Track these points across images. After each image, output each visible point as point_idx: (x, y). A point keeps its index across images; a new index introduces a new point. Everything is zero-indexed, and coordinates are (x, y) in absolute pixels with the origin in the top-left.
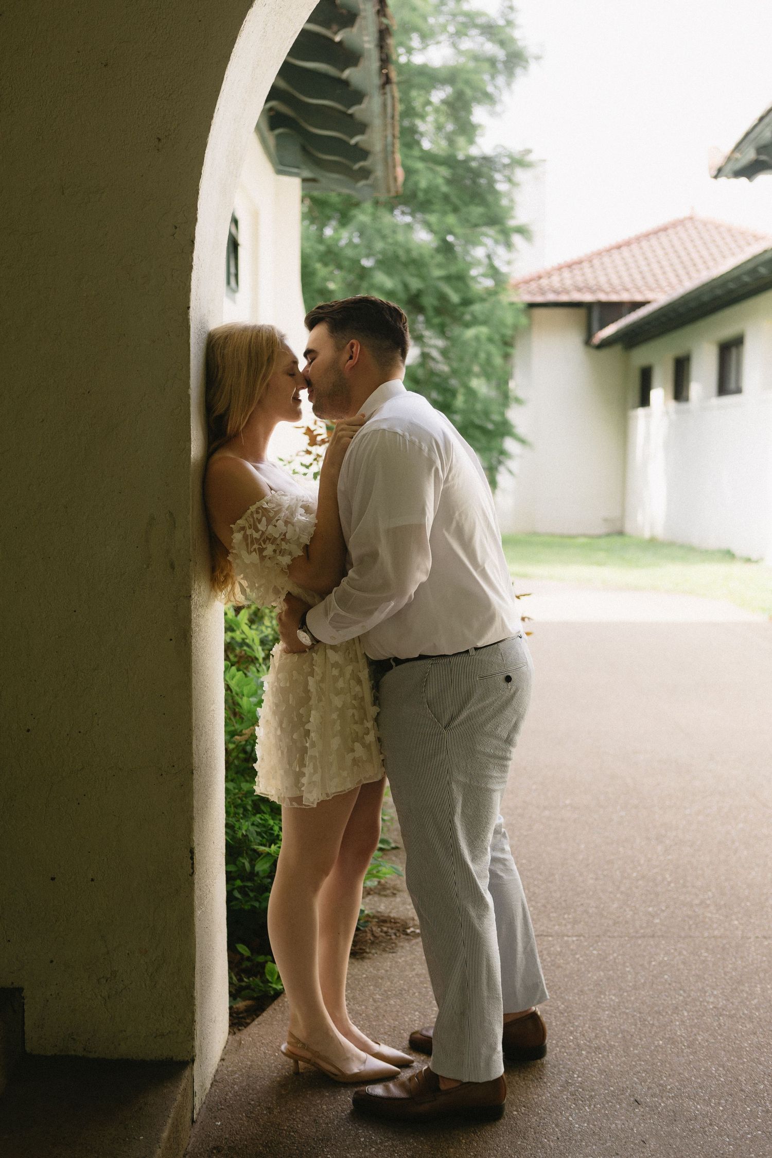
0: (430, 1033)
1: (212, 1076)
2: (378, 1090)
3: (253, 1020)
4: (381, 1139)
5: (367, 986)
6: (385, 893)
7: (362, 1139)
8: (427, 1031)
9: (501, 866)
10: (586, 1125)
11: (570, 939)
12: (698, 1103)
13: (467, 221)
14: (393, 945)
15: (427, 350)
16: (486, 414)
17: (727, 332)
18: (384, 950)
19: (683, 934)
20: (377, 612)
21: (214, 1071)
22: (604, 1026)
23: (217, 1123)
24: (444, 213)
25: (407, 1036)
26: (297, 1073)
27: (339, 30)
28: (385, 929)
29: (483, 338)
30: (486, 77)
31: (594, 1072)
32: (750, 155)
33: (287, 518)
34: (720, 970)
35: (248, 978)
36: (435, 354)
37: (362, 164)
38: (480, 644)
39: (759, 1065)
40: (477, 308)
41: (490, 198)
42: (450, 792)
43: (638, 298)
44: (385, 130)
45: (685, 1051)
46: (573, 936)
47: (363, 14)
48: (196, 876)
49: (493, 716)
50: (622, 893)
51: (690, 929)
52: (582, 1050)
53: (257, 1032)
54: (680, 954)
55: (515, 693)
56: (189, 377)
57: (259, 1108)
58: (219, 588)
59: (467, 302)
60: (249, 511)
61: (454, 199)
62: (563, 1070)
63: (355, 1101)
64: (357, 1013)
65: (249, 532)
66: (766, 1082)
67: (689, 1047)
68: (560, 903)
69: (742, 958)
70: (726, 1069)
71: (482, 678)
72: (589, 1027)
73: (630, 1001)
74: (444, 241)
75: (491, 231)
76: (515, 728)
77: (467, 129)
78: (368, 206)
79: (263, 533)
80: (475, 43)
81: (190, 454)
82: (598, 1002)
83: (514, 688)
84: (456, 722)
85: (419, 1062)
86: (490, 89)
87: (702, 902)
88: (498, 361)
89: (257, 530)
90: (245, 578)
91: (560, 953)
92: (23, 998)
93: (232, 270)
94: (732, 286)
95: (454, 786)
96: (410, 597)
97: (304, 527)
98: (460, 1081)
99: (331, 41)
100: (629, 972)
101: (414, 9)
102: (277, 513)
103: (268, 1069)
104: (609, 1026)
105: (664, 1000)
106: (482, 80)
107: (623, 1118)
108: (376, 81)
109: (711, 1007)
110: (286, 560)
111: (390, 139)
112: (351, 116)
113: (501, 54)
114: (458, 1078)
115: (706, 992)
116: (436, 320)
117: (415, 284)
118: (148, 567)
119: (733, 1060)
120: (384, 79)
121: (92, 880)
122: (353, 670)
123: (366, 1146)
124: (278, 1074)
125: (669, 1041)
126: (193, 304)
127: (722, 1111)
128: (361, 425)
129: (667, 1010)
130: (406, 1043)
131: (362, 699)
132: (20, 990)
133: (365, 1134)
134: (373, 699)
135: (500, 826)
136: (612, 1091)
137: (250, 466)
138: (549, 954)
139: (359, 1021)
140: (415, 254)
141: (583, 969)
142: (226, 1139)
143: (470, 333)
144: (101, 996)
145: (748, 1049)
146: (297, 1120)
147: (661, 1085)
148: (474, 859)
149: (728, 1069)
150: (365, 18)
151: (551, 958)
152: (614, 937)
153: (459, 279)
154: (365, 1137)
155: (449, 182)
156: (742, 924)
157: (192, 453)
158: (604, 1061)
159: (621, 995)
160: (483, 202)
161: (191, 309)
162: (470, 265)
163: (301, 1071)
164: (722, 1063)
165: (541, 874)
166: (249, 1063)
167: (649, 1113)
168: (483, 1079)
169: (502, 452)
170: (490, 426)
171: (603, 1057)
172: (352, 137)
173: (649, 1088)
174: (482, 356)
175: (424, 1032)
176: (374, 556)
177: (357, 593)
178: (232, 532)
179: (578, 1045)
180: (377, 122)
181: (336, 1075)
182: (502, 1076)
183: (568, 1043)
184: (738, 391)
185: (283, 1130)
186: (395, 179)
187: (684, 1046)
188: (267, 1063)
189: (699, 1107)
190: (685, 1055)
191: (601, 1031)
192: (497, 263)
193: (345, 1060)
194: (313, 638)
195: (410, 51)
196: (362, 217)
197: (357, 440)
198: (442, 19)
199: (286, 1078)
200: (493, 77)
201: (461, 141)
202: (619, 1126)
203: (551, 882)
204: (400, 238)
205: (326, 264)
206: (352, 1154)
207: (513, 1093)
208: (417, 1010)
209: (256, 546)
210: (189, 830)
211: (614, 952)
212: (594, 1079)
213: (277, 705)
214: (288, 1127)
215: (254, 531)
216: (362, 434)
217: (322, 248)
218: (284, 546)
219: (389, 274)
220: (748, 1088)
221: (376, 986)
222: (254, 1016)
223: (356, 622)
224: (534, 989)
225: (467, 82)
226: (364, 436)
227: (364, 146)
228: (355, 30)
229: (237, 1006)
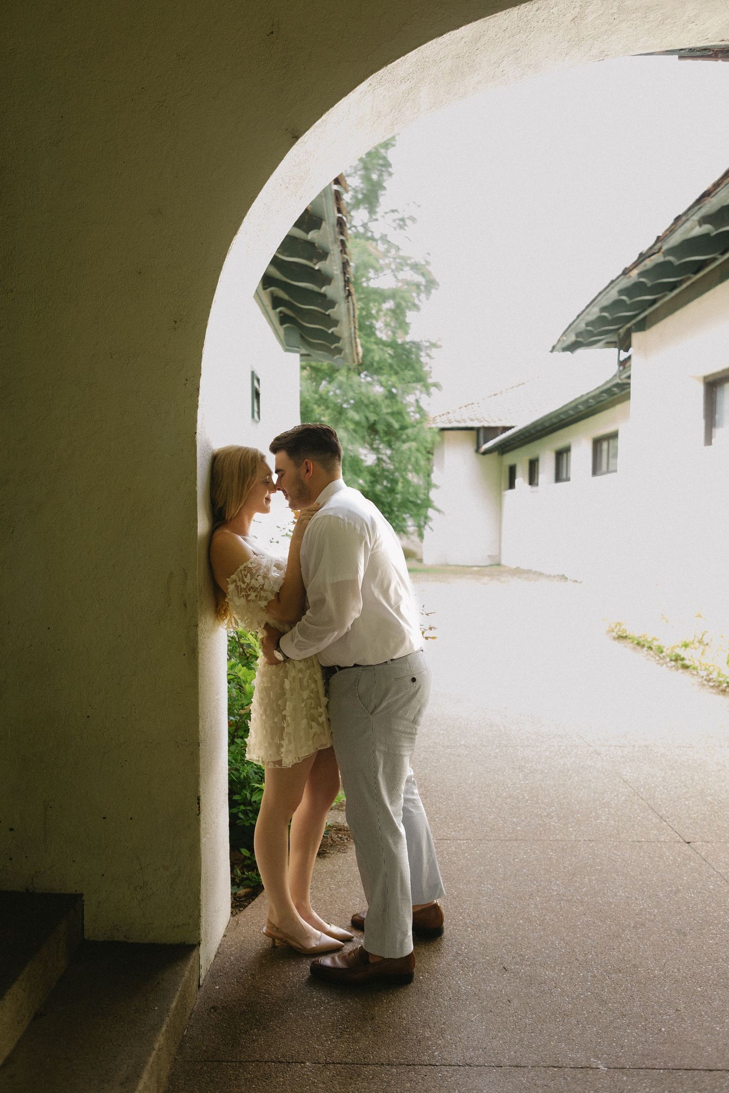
0: (365, 916)
1: (216, 950)
2: (327, 961)
3: (250, 903)
4: (328, 1000)
5: (326, 878)
6: (342, 809)
7: (315, 1000)
8: (363, 914)
9: (411, 804)
10: (469, 987)
11: (462, 842)
12: (547, 970)
13: (404, 380)
14: (345, 847)
15: (380, 456)
16: (416, 494)
17: (560, 444)
18: (339, 851)
19: (536, 838)
20: (326, 639)
21: (217, 946)
22: (483, 909)
23: (216, 987)
24: (390, 375)
25: (350, 916)
26: (274, 946)
27: (317, 263)
28: (340, 835)
29: (413, 449)
30: (414, 295)
31: (476, 945)
32: (572, 338)
33: (265, 574)
34: (560, 865)
35: (248, 872)
36: (385, 458)
37: (336, 345)
38: (395, 657)
39: (588, 940)
40: (409, 431)
41: (417, 366)
42: (375, 757)
43: (508, 425)
44: (350, 324)
45: (538, 928)
46: (463, 840)
47: (332, 252)
48: (202, 816)
49: (404, 705)
50: (496, 807)
51: (541, 834)
52: (468, 928)
53: (250, 914)
54: (534, 853)
55: (418, 689)
56: (196, 479)
57: (246, 974)
58: (221, 618)
59: (403, 428)
60: (239, 569)
61: (395, 367)
62: (455, 943)
63: (312, 970)
64: (318, 899)
65: (239, 583)
66: (593, 953)
67: (540, 925)
68: (456, 815)
69: (575, 856)
70: (565, 942)
71: (396, 679)
72: (473, 910)
73: (501, 889)
74: (390, 392)
75: (419, 386)
76: (419, 712)
77: (403, 325)
78: (344, 371)
79: (248, 584)
80: (408, 274)
81: (197, 530)
82: (479, 890)
83: (418, 686)
84: (379, 710)
85: (357, 937)
86: (417, 302)
87: (548, 814)
88: (422, 462)
89: (244, 582)
90: (237, 613)
91: (455, 853)
92: (83, 901)
93: (256, 409)
94: (563, 417)
95: (377, 753)
96: (348, 628)
97: (276, 580)
98: (383, 957)
99: (313, 269)
100: (500, 866)
101: (370, 255)
102: (258, 570)
103: (255, 943)
104: (487, 908)
105: (524, 888)
106: (412, 296)
107: (495, 981)
108: (343, 294)
109: (555, 893)
110: (263, 604)
111: (353, 329)
112: (329, 315)
113: (422, 280)
114: (382, 956)
115: (551, 882)
116: (386, 439)
117: (373, 417)
118: (169, 606)
119: (570, 935)
120: (347, 293)
121: (131, 819)
122: (310, 673)
123: (317, 1005)
124: (261, 947)
125: (527, 920)
126: (198, 431)
127: (563, 976)
128: (317, 510)
129: (526, 896)
130: (349, 923)
131: (318, 692)
132: (81, 895)
133: (318, 996)
134: (324, 692)
135: (411, 777)
136: (488, 960)
137: (240, 538)
138: (447, 854)
139: (319, 905)
140: (372, 399)
141: (470, 865)
142: (221, 1000)
143: (405, 446)
144: (137, 899)
145: (580, 926)
146: (271, 984)
147: (521, 955)
148: (391, 804)
149: (567, 942)
150: (333, 255)
151: (448, 856)
152: (491, 840)
153: (398, 414)
154: (317, 998)
155: (392, 357)
156: (575, 831)
157: (198, 530)
158: (483, 936)
159: (495, 884)
160: (413, 368)
161: (197, 434)
162: (407, 405)
163: (277, 945)
164: (562, 938)
165: (444, 794)
166: (242, 939)
167: (513, 978)
168: (398, 956)
169: (426, 517)
170: (419, 502)
171: (482, 933)
172: (329, 329)
173: (513, 958)
174: (413, 459)
175: (361, 915)
176: (322, 601)
177: (312, 626)
178: (228, 583)
179: (466, 924)
180: (344, 319)
181: (300, 949)
182: (412, 953)
183: (458, 921)
184: (568, 479)
185: (261, 992)
186: (357, 354)
187: (537, 924)
188: (254, 939)
189: (547, 972)
190: (538, 931)
191: (481, 912)
192: (422, 404)
193: (306, 938)
194: (284, 655)
195: (368, 279)
196: (341, 377)
197: (312, 522)
198: (387, 261)
199: (266, 950)
200: (418, 295)
201: (400, 332)
202: (493, 988)
203: (451, 800)
204: (363, 390)
205: (319, 406)
206: (308, 1012)
207: (420, 962)
208: (358, 897)
209: (243, 593)
210: (197, 784)
211: (490, 852)
212: (476, 950)
213: (262, 699)
214: (265, 990)
215: (242, 583)
216: (316, 518)
217: (317, 396)
218: (263, 594)
219: (357, 412)
220: (581, 958)
221: (331, 878)
222: (251, 900)
223: (312, 646)
224: (435, 888)
225: (403, 298)
226: (317, 519)
227: (336, 333)
228: (328, 262)
229: (240, 892)
